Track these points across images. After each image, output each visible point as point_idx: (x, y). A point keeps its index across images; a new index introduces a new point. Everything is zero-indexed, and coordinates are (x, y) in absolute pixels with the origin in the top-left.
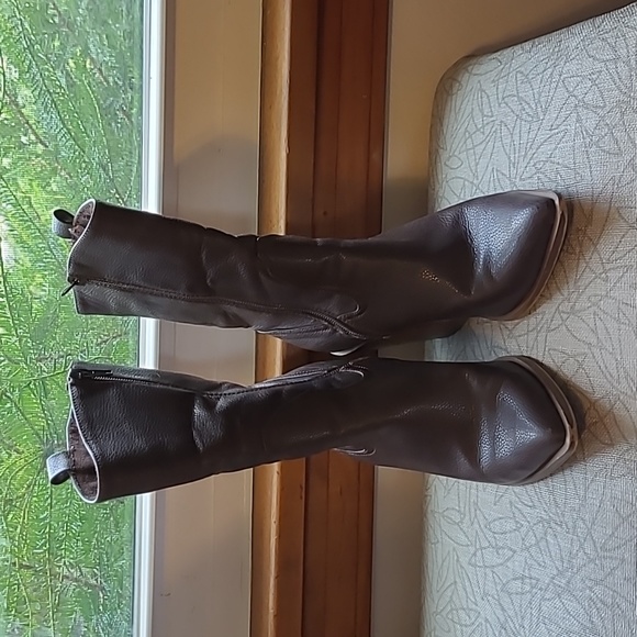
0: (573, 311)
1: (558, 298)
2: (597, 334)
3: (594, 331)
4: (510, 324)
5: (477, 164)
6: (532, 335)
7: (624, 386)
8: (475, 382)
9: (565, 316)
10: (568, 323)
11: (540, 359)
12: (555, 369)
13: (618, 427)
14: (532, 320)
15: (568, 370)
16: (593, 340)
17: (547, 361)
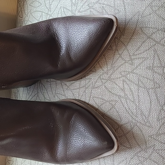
0: (109, 79)
1: (100, 72)
2: (124, 91)
3: (123, 90)
4: (68, 83)
5: (50, 5)
6: (83, 89)
7: (139, 118)
8: (58, 114)
9: (104, 81)
10: (106, 84)
11: (87, 101)
12: (97, 107)
13: (135, 138)
14: (83, 82)
15: (105, 108)
16: (122, 94)
17: (91, 102)
